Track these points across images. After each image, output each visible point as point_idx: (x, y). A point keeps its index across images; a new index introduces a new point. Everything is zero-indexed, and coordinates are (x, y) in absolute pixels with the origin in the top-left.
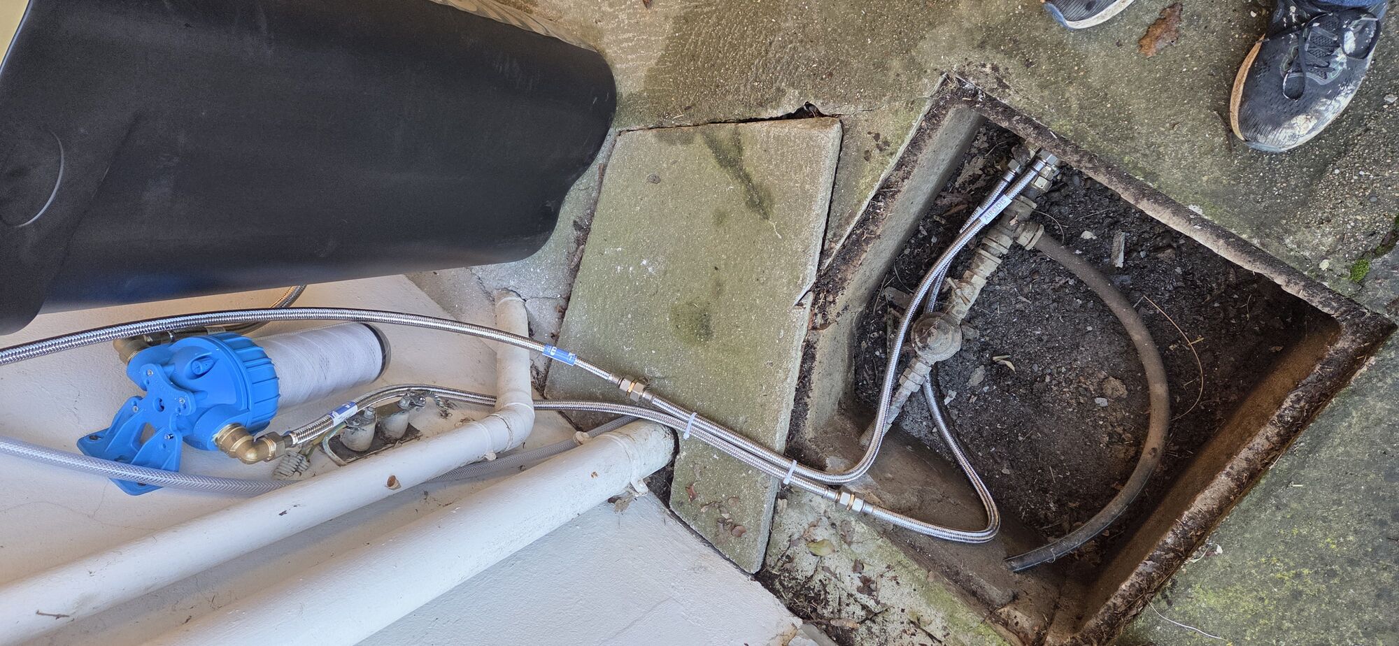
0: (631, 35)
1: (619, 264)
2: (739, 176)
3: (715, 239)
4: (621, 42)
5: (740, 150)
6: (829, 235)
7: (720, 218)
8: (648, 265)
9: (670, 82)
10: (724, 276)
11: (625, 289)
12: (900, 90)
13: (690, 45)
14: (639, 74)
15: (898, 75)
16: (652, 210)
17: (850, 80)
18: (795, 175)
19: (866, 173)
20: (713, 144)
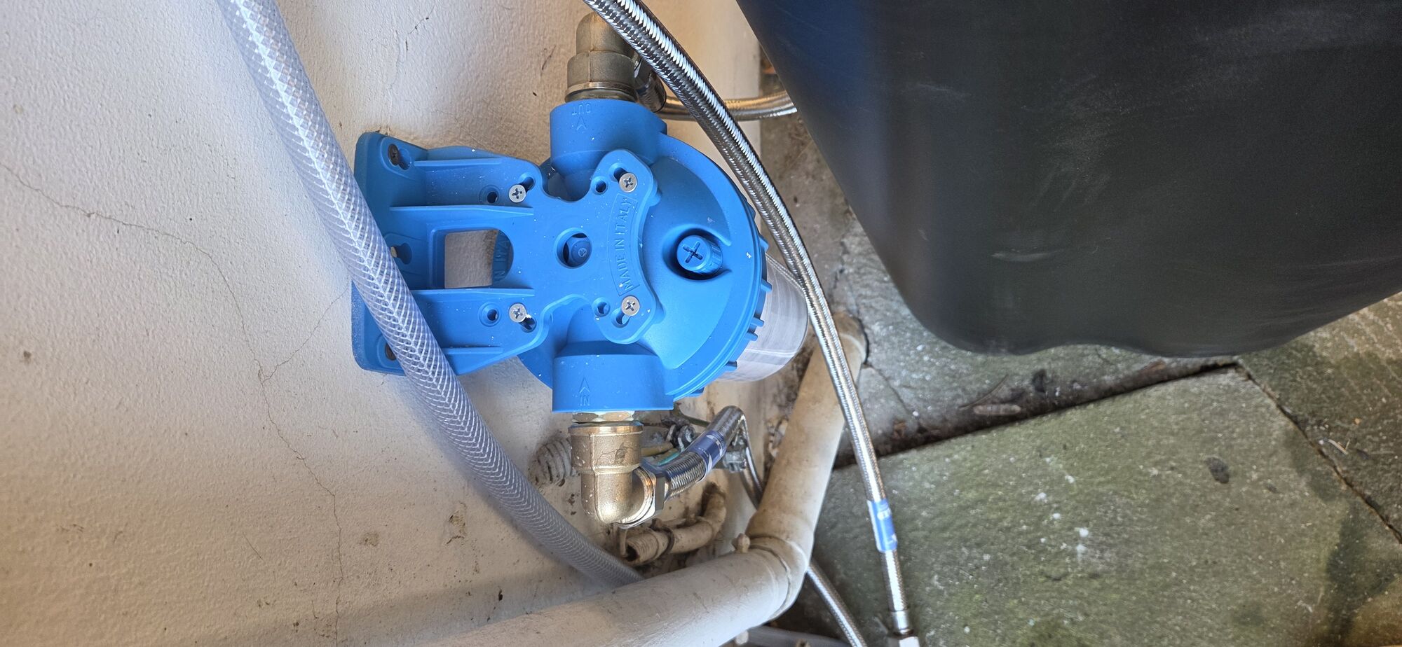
7: (1249, 618)
8: (1084, 541)
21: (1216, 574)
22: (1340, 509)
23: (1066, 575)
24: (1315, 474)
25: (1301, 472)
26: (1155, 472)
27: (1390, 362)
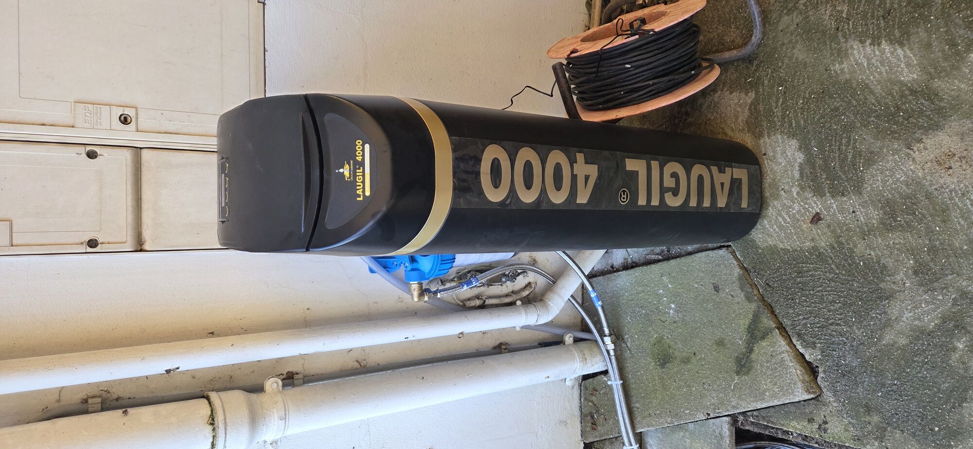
1: (663, 290)
2: (749, 345)
5: (763, 338)
7: (720, 343)
8: (673, 309)
9: (777, 264)
10: (694, 360)
11: (654, 301)
13: (806, 267)
14: (769, 240)
15: (869, 423)
16: (700, 295)
17: (848, 390)
18: (770, 382)
19: (801, 424)
20: (756, 318)
21: (712, 326)
22: (753, 306)
23: (666, 321)
24: (747, 292)
25: (742, 291)
26: (696, 286)
27: (782, 249)
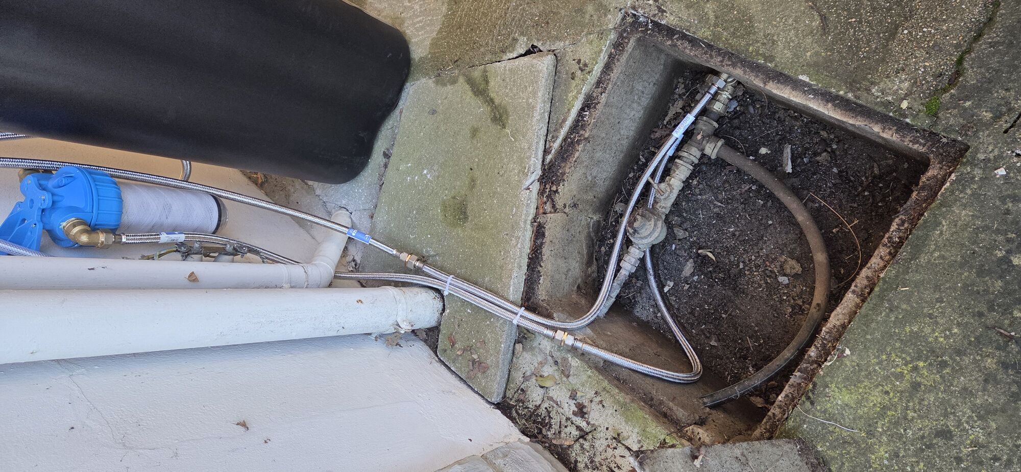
0: (421, 18)
1: (409, 176)
2: (487, 101)
3: (471, 148)
4: (415, 24)
5: (487, 82)
6: (549, 138)
7: (475, 132)
8: (427, 174)
9: (445, 45)
10: (477, 173)
11: (412, 193)
12: (593, 26)
13: (457, 18)
14: (426, 43)
15: (592, 16)
16: (430, 134)
17: (560, 25)
18: (523, 94)
19: (573, 88)
20: (470, 81)
21: (458, 135)
22: (461, 80)
23: (433, 187)
24: (449, 81)
25: (446, 85)
26: (422, 134)
27: (437, 35)
